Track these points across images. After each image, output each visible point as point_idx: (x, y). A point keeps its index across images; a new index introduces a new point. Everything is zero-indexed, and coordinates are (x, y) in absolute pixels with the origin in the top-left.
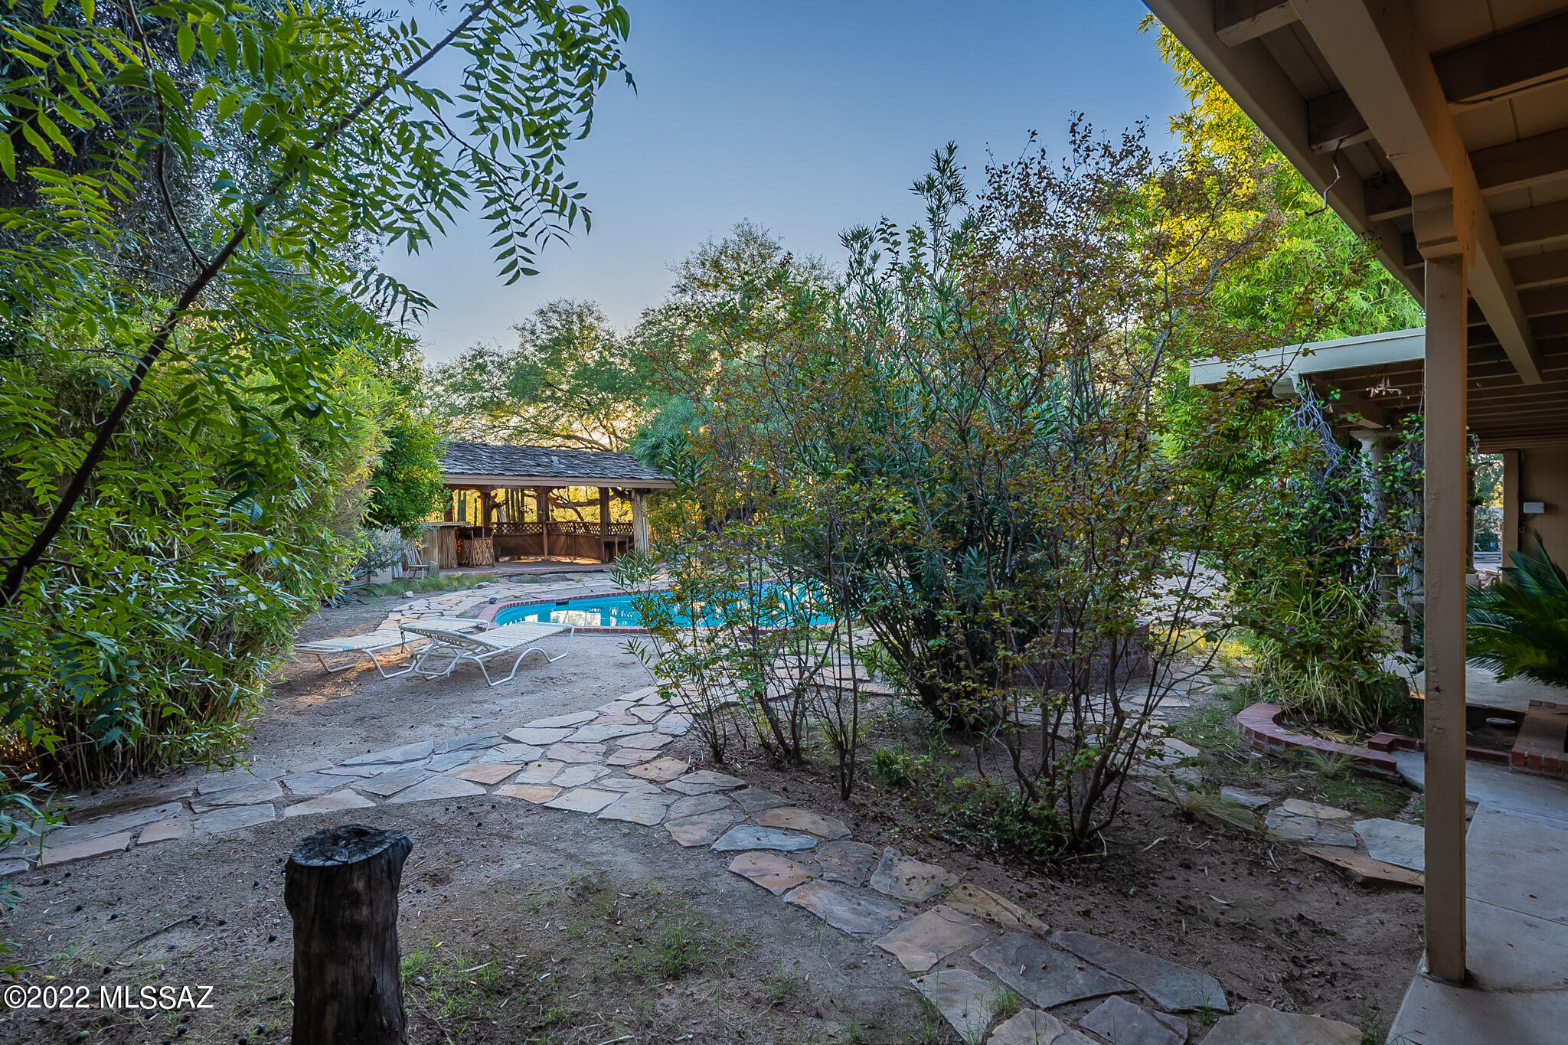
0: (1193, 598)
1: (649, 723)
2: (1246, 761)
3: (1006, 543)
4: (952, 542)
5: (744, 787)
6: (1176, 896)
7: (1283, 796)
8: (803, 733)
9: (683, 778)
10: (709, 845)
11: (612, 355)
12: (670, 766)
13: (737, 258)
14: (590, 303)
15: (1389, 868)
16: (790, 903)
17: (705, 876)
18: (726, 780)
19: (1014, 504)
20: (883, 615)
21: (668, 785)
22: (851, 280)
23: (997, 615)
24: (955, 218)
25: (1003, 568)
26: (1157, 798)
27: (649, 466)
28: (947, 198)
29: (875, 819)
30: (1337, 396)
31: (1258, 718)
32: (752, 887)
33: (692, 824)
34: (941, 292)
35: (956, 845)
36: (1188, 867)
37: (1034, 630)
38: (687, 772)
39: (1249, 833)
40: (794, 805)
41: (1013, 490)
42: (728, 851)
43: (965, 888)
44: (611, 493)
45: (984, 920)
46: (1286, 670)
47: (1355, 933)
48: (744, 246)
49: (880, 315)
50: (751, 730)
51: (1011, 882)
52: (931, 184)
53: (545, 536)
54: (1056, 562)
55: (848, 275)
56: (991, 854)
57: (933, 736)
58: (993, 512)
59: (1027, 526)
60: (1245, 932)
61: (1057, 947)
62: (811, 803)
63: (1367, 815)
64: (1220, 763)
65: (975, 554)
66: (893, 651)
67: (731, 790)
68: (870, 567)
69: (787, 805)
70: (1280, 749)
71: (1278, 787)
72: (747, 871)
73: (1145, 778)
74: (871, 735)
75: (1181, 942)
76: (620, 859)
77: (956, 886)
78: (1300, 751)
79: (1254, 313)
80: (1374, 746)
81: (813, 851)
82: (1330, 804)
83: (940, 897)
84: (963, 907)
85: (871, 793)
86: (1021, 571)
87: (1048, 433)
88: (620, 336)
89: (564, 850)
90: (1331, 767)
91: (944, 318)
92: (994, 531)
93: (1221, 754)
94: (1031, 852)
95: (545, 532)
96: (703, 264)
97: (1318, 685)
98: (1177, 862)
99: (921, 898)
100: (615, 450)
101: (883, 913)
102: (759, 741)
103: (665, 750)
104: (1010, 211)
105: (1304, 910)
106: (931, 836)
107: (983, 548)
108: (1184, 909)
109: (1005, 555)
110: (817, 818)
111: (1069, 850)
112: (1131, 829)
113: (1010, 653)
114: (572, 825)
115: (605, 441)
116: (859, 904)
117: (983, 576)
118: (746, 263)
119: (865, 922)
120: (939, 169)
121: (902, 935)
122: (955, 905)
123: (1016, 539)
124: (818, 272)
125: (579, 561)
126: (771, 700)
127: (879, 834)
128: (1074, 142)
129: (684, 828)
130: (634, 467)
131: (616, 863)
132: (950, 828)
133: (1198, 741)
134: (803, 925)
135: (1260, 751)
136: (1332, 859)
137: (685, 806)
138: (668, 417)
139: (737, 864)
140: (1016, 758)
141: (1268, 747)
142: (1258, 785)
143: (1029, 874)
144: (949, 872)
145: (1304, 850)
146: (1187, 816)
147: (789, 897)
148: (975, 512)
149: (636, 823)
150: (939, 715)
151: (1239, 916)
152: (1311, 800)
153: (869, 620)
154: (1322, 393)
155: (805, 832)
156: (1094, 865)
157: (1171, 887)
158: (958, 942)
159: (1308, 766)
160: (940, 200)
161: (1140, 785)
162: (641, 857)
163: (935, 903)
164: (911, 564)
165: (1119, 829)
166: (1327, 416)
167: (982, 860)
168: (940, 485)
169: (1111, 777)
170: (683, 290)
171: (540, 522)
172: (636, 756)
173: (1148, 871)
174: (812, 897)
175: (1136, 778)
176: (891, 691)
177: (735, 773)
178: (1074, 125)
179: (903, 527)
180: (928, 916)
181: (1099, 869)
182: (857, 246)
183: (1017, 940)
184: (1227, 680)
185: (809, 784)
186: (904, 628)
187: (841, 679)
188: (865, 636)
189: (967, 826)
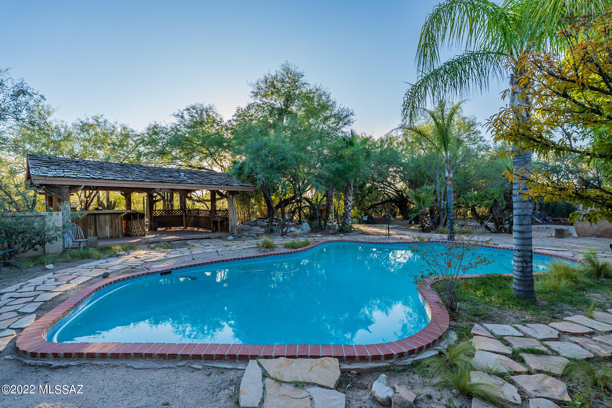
14: (211, 105)
27: (237, 178)
48: (285, 75)
53: (184, 217)
88: (226, 119)
95: (184, 215)
96: (266, 83)
125: (201, 230)
171: (181, 209)
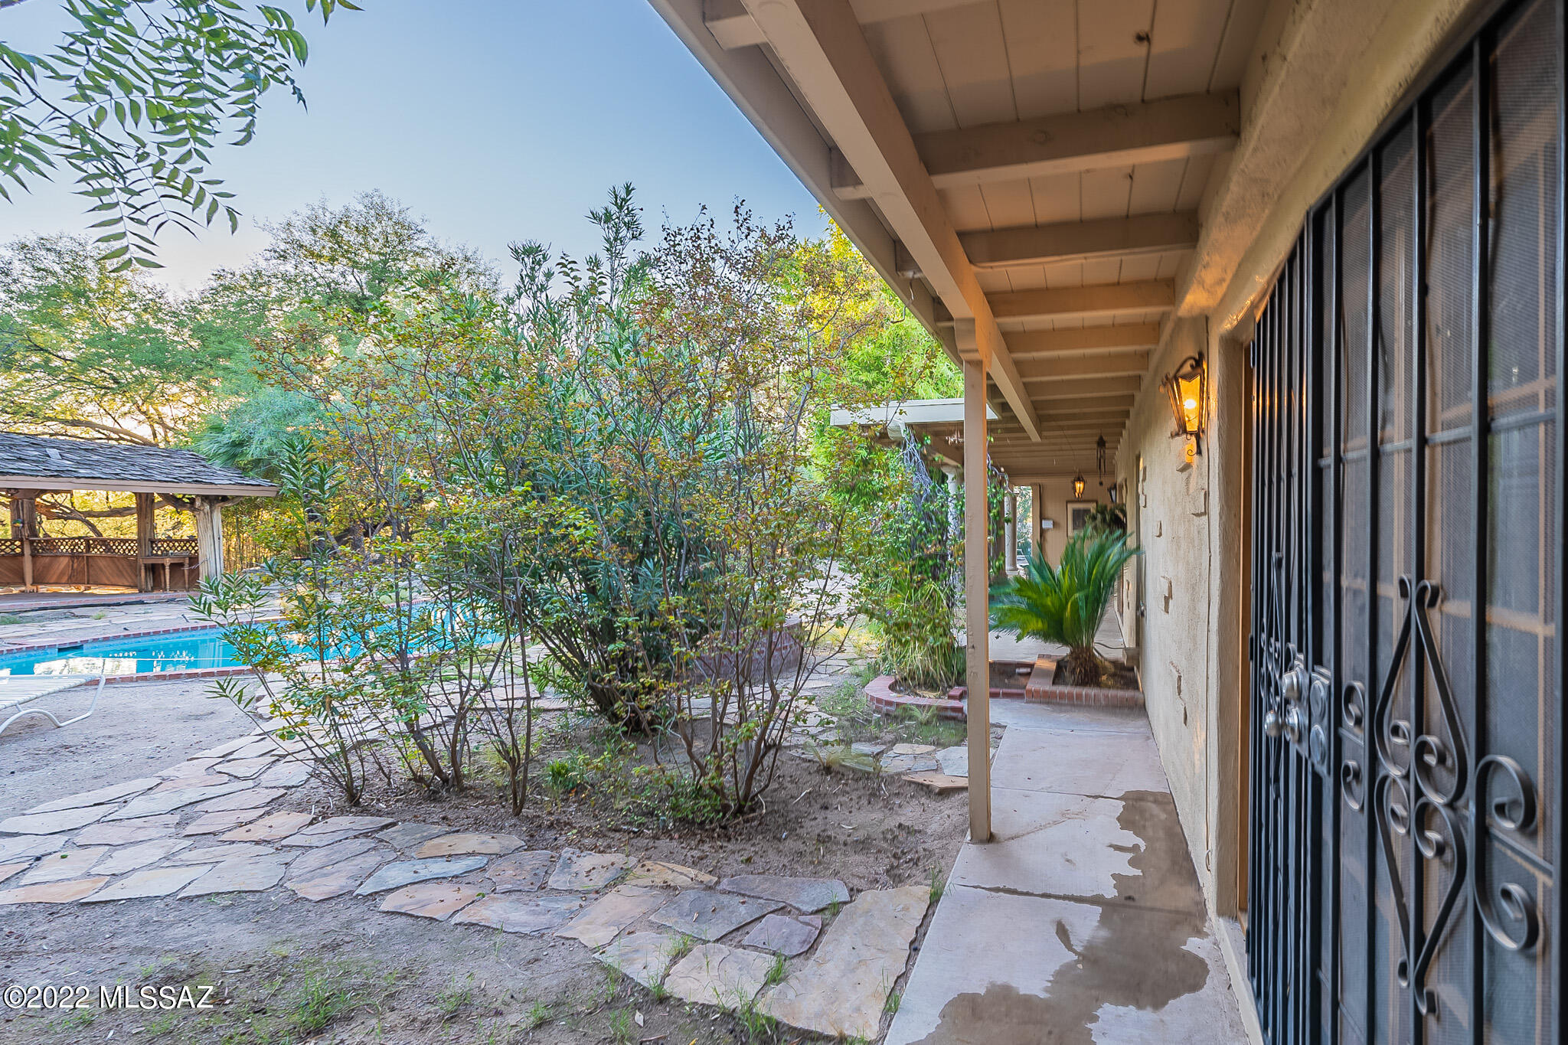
0: (828, 595)
1: (246, 779)
2: (869, 722)
3: (680, 556)
4: (630, 555)
5: (393, 824)
6: (817, 832)
7: (893, 743)
8: (465, 759)
9: (305, 831)
10: (351, 892)
11: (160, 321)
12: (284, 822)
13: (363, 231)
15: (954, 779)
16: (460, 924)
17: (349, 925)
18: (366, 822)
19: (687, 521)
20: (557, 629)
21: (284, 842)
22: (521, 294)
23: (672, 618)
24: (631, 253)
25: (678, 578)
26: (805, 760)
27: (225, 466)
28: (623, 232)
29: (551, 826)
30: (929, 442)
31: (879, 688)
32: (411, 921)
33: (325, 875)
34: (618, 321)
35: (634, 832)
36: (826, 808)
37: (704, 630)
38: (311, 823)
39: (869, 773)
40: (458, 831)
41: (686, 509)
42: (376, 893)
43: (643, 866)
44: (158, 499)
45: (662, 887)
46: (897, 649)
47: (934, 827)
48: (373, 220)
49: (554, 334)
50: (399, 766)
51: (685, 852)
52: (608, 217)
53: (28, 559)
54: (723, 570)
55: (519, 288)
56: (667, 833)
57: (609, 741)
58: (668, 526)
59: (699, 540)
60: (863, 845)
61: (724, 892)
62: (477, 825)
63: (944, 746)
64: (852, 726)
65: (650, 565)
66: (567, 665)
67: (376, 831)
68: (542, 582)
69: (448, 833)
70: (892, 708)
71: (890, 737)
72: (402, 907)
73: (796, 746)
74: (542, 751)
75: (820, 863)
76: (218, 936)
77: (635, 867)
78: (905, 708)
79: (879, 369)
80: (951, 697)
81: (483, 869)
82: (923, 743)
83: (620, 878)
84: (640, 882)
85: (544, 805)
86: (693, 580)
87: (718, 458)
89: (127, 946)
90: (923, 716)
91: (621, 346)
92: (669, 545)
93: (853, 719)
94: (702, 823)
95: (28, 552)
96: (314, 231)
97: (917, 657)
98: (819, 806)
99: (601, 884)
100: (162, 445)
101: (563, 906)
102: (409, 774)
103: (274, 805)
104: (683, 266)
105: (902, 820)
106: (610, 830)
107: (659, 560)
108: (823, 839)
109: (679, 565)
110: (486, 838)
111: (735, 815)
112: (785, 789)
113: (684, 649)
114: (136, 915)
115: (145, 432)
116: (537, 905)
117: (658, 586)
118: (376, 240)
119: (543, 920)
120: (616, 204)
121: (586, 919)
122: (634, 882)
123: (689, 551)
124: (472, 266)
125: (96, 590)
126: (426, 729)
127: (556, 839)
128: (737, 221)
129: (312, 883)
130: (199, 468)
131: (214, 941)
132: (629, 819)
133: (836, 712)
134: (476, 941)
135: (879, 713)
136: (921, 780)
137: (313, 859)
138: (259, 410)
139: (388, 904)
140: (690, 745)
141: (885, 708)
142: (877, 738)
143: (702, 841)
144: (627, 856)
145: (904, 778)
146: (827, 769)
147: (457, 919)
148: (651, 527)
149: (240, 892)
150: (614, 718)
151: (860, 835)
152: (911, 742)
153: (541, 633)
154: (919, 439)
155: (473, 854)
156: (756, 823)
157: (812, 827)
158: (638, 912)
159: (911, 718)
160: (617, 232)
161: (793, 752)
162: (253, 926)
163: (615, 885)
164: (586, 577)
165: (775, 790)
166: (924, 457)
167: (658, 839)
168: (616, 501)
169: (768, 748)
170: (283, 257)
171: (18, 537)
172: (231, 819)
173: (797, 818)
174: (484, 912)
175: (789, 748)
176: (566, 704)
177: (379, 813)
178: (737, 207)
179: (583, 542)
180: (611, 898)
181: (760, 824)
182: (529, 261)
183: (691, 895)
184: (859, 662)
185: (474, 808)
186: (579, 641)
187: (513, 699)
188: (537, 652)
189: (644, 814)
